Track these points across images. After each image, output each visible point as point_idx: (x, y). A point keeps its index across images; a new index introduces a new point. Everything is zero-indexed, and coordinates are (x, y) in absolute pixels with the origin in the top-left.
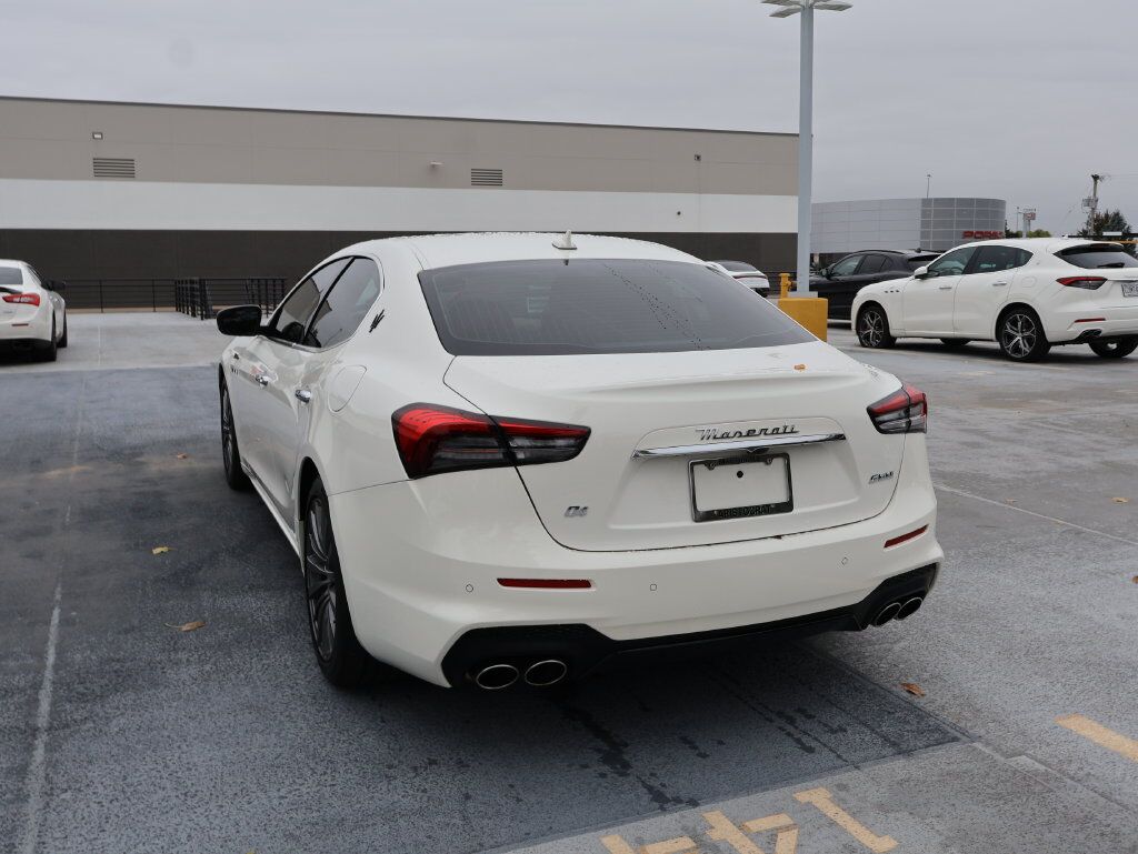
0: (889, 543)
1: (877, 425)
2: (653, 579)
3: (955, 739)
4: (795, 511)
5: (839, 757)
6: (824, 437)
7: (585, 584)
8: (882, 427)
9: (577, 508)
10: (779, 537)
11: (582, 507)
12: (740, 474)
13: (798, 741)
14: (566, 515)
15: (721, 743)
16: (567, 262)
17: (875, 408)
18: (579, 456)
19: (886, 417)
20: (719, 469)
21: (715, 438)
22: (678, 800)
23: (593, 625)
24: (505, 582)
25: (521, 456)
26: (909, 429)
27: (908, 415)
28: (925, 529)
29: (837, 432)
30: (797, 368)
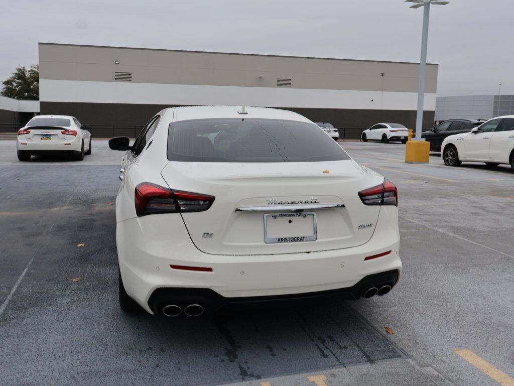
0: (367, 259)
1: (363, 201)
2: (242, 269)
3: (399, 356)
4: (318, 241)
5: (338, 360)
6: (335, 206)
7: (210, 270)
8: (366, 202)
9: (208, 234)
10: (308, 252)
11: (210, 233)
12: (290, 222)
13: (322, 352)
14: (203, 237)
15: (285, 350)
16: (243, 120)
17: (362, 193)
18: (209, 210)
19: (367, 197)
20: (279, 219)
21: (275, 204)
22: (252, 375)
23: (215, 290)
24: (173, 267)
25: (182, 208)
26: (383, 203)
27: (383, 197)
28: (389, 252)
29: (341, 203)
30: (324, 172)
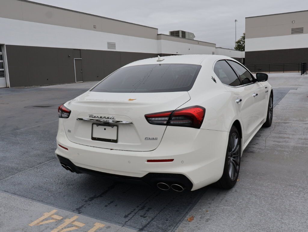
0: (148, 161)
1: (148, 121)
4: (119, 143)
5: (127, 222)
7: (67, 149)
8: (151, 122)
10: (112, 149)
12: (105, 129)
13: (129, 214)
14: (68, 132)
16: (160, 65)
17: (148, 115)
18: (69, 118)
20: (99, 126)
23: (71, 161)
26: (168, 124)
27: (170, 119)
28: (172, 160)
29: (130, 121)
30: (130, 100)
